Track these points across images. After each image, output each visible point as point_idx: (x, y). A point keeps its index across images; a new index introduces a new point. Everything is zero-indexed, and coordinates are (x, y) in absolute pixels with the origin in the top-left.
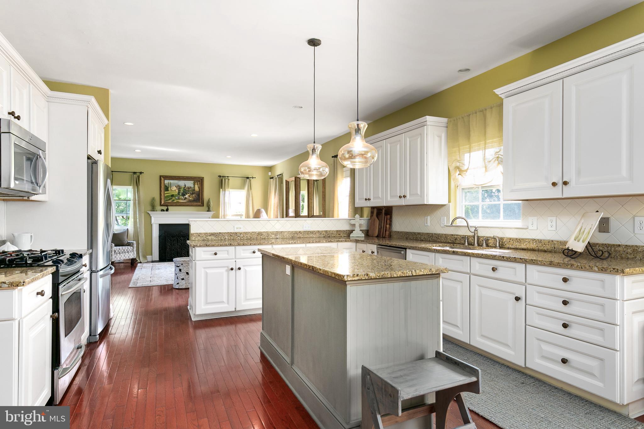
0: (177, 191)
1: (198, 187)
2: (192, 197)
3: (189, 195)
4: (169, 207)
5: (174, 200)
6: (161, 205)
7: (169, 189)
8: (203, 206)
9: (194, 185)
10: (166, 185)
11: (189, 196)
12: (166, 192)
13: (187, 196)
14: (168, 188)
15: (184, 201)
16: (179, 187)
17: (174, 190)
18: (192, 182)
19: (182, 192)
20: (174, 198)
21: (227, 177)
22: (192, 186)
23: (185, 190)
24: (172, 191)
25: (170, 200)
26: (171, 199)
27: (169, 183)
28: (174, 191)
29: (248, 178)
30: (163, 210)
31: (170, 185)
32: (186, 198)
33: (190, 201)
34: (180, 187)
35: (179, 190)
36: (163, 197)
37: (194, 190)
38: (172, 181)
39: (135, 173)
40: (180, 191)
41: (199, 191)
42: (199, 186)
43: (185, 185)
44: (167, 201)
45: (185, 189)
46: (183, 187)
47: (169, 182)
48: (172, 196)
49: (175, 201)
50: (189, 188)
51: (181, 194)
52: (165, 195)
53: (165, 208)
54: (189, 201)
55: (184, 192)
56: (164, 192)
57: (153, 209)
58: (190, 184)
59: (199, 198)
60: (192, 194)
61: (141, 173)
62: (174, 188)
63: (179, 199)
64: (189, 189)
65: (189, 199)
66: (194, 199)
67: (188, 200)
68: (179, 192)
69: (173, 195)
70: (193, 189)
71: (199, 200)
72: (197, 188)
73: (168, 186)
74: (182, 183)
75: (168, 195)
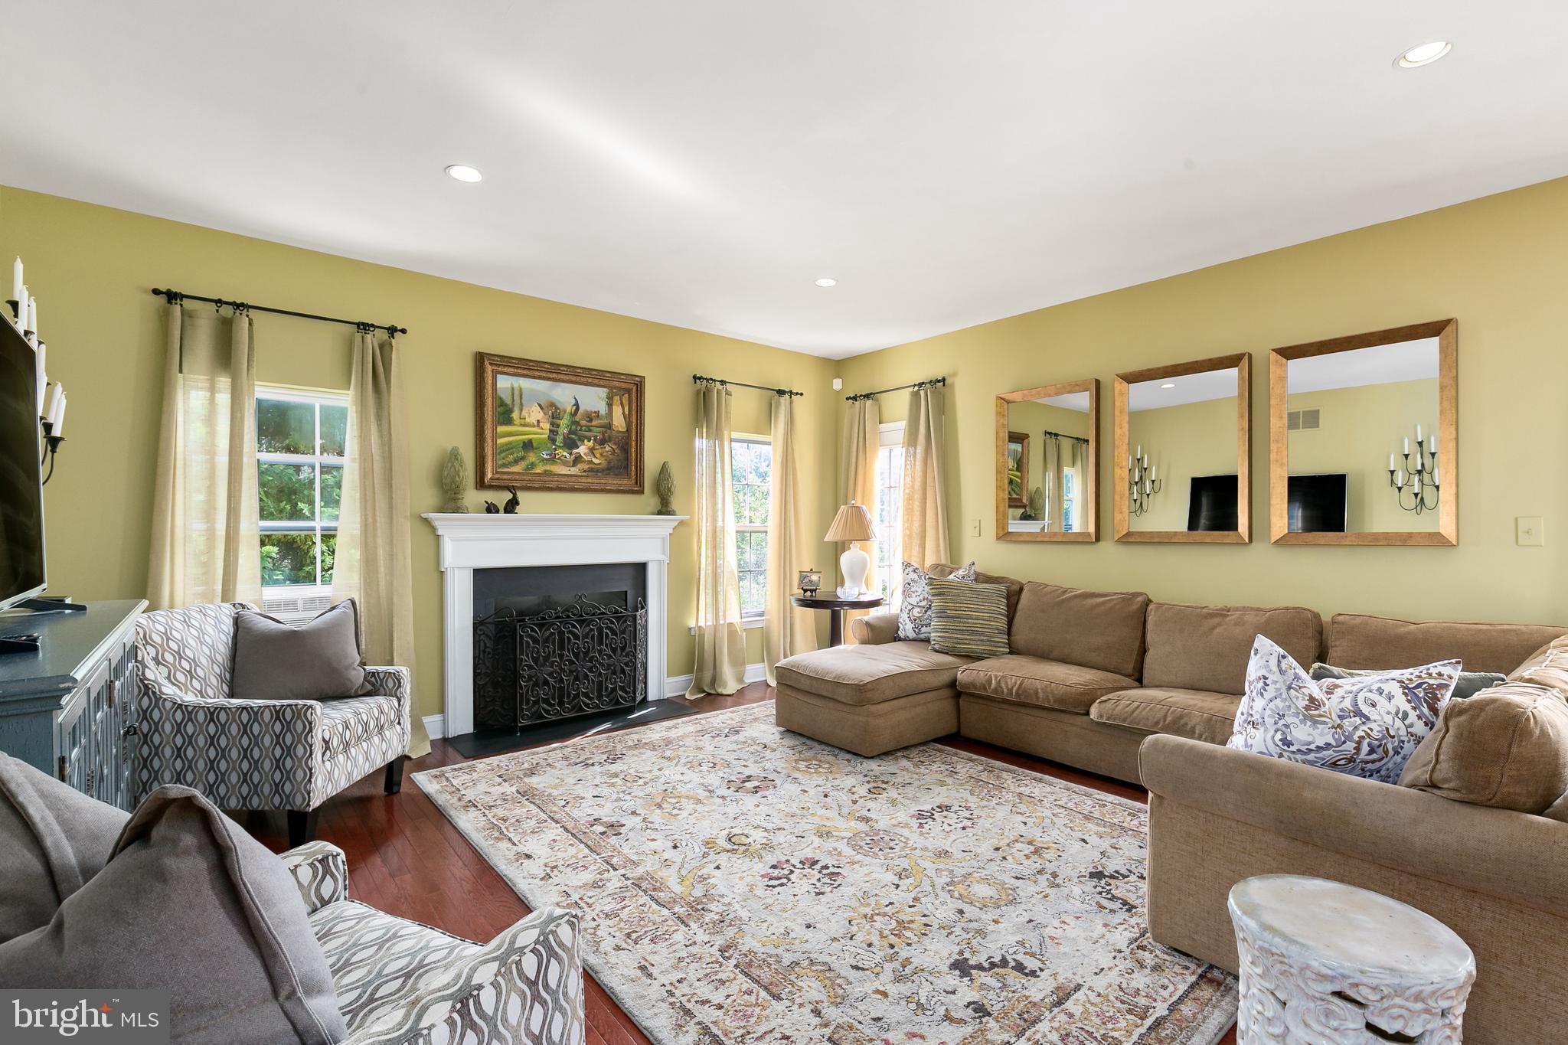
0: (546, 426)
1: (623, 413)
2: (601, 455)
3: (591, 444)
4: (521, 496)
5: (533, 465)
6: (481, 484)
7: (515, 415)
8: (642, 492)
9: (610, 405)
10: (503, 396)
11: (592, 450)
12: (501, 429)
13: (582, 450)
14: (511, 411)
15: (574, 471)
16: (553, 412)
17: (532, 420)
18: (602, 392)
19: (566, 431)
20: (532, 457)
21: (723, 382)
22: (602, 409)
23: (577, 423)
24: (524, 426)
25: (516, 462)
26: (523, 458)
27: (513, 389)
28: (534, 426)
29: (781, 393)
30: (491, 509)
31: (517, 397)
32: (578, 459)
33: (593, 471)
34: (557, 408)
35: (552, 424)
36: (489, 451)
37: (609, 426)
38: (525, 384)
39: (364, 327)
40: (558, 426)
41: (628, 430)
42: (627, 413)
43: (577, 405)
44: (504, 465)
45: (577, 418)
46: (569, 410)
47: (516, 385)
48: (528, 445)
49: (538, 470)
50: (590, 417)
51: (559, 439)
52: (500, 441)
54: (591, 470)
55: (571, 432)
56: (494, 429)
57: (450, 500)
58: (593, 399)
59: (627, 459)
60: (602, 442)
61: (394, 331)
62: (534, 414)
63: (553, 459)
64: (591, 420)
65: (591, 462)
66: (609, 463)
67: (586, 467)
68: (553, 432)
69: (530, 441)
70: (605, 421)
71: (627, 467)
72: (619, 422)
73: (509, 402)
74: (564, 394)
75: (510, 443)
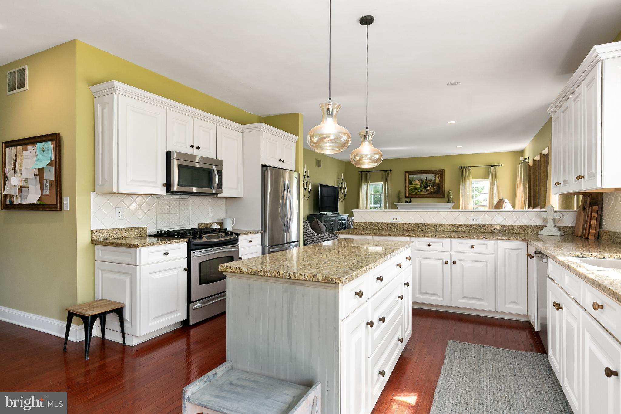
0: (420, 184)
1: (439, 179)
2: (433, 189)
3: (430, 187)
4: (412, 200)
5: (417, 193)
6: (406, 198)
7: (413, 183)
8: (444, 197)
9: (435, 178)
10: (410, 179)
11: (430, 188)
12: (410, 186)
13: (428, 188)
14: (412, 182)
15: (426, 193)
16: (421, 181)
17: (416, 183)
18: (433, 175)
19: (424, 185)
20: (416, 191)
21: (469, 167)
22: (433, 178)
23: (427, 183)
24: (415, 185)
25: (413, 192)
26: (414, 191)
27: (412, 177)
28: (417, 184)
29: (492, 166)
30: (407, 202)
31: (413, 180)
32: (427, 191)
33: (431, 193)
34: (422, 180)
35: (421, 183)
36: (407, 191)
37: (435, 182)
38: (415, 176)
39: (385, 171)
40: (422, 184)
41: (440, 183)
42: (440, 178)
43: (427, 179)
44: (410, 193)
45: (427, 182)
46: (425, 180)
47: (413, 176)
48: (415, 189)
49: (418, 194)
50: (430, 181)
51: (423, 187)
52: (409, 188)
53: (408, 200)
54: (430, 193)
55: (425, 185)
56: (408, 186)
57: (399, 201)
58: (431, 177)
59: (440, 189)
60: (433, 186)
61: (390, 170)
62: (417, 182)
63: (421, 191)
64: (430, 182)
65: (431, 191)
66: (435, 191)
67: (429, 192)
68: (421, 185)
69: (416, 188)
70: (434, 181)
71: (440, 192)
72: (437, 181)
73: (411, 180)
74: (424, 177)
75: (412, 188)
